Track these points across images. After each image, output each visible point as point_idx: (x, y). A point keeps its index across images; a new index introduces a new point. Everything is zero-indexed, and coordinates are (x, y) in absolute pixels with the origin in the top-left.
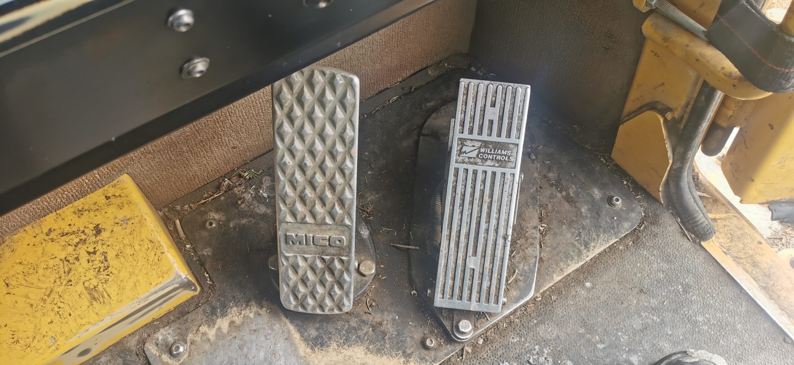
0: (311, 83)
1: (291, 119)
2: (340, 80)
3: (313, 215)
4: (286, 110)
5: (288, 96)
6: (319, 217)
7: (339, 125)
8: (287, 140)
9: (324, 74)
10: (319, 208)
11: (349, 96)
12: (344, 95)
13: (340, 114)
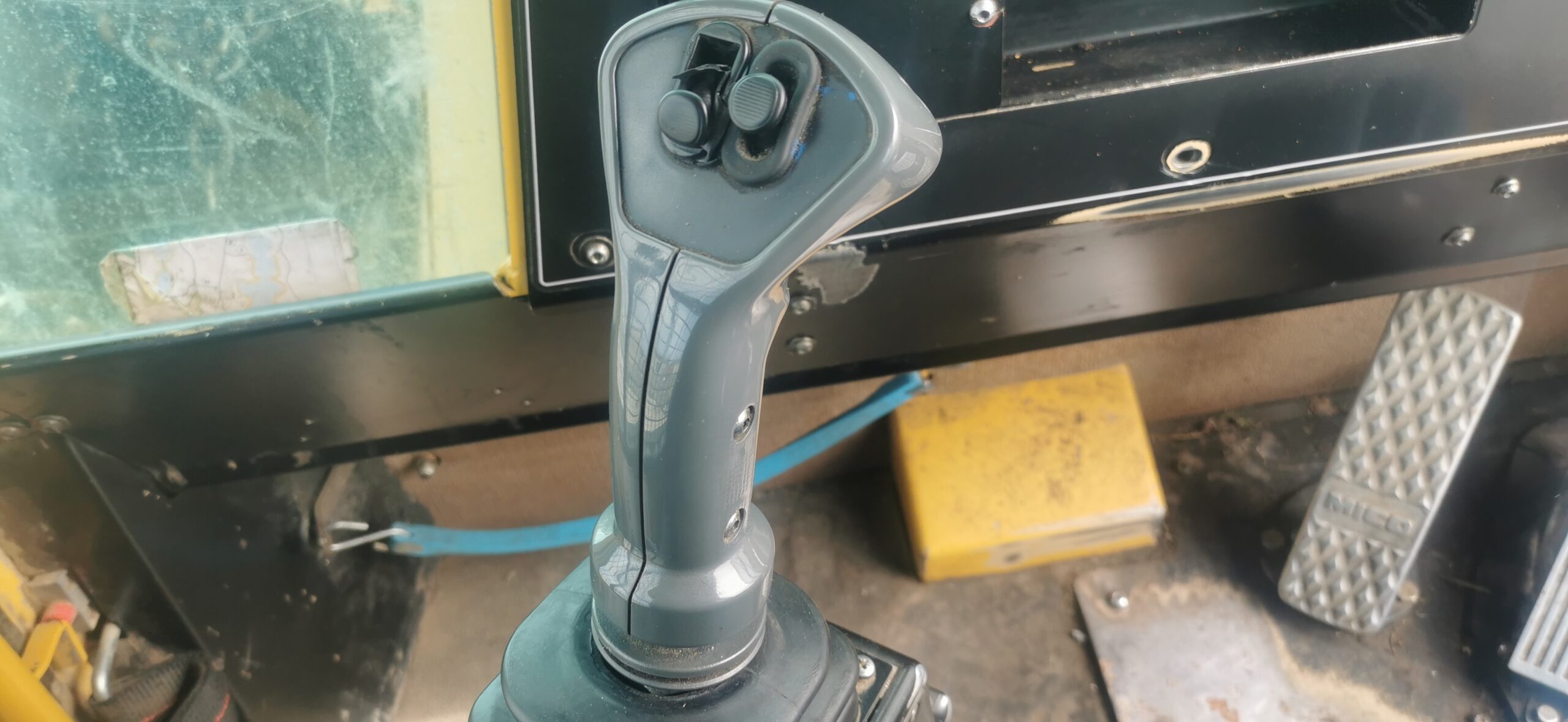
0: (1453, 310)
1: (1407, 345)
2: (1495, 316)
3: (1382, 478)
4: (1406, 332)
5: (1415, 317)
6: (1388, 484)
7: (1470, 370)
8: (1390, 370)
9: (1476, 301)
10: (1393, 472)
11: (1500, 337)
12: (1493, 335)
13: (1477, 357)
